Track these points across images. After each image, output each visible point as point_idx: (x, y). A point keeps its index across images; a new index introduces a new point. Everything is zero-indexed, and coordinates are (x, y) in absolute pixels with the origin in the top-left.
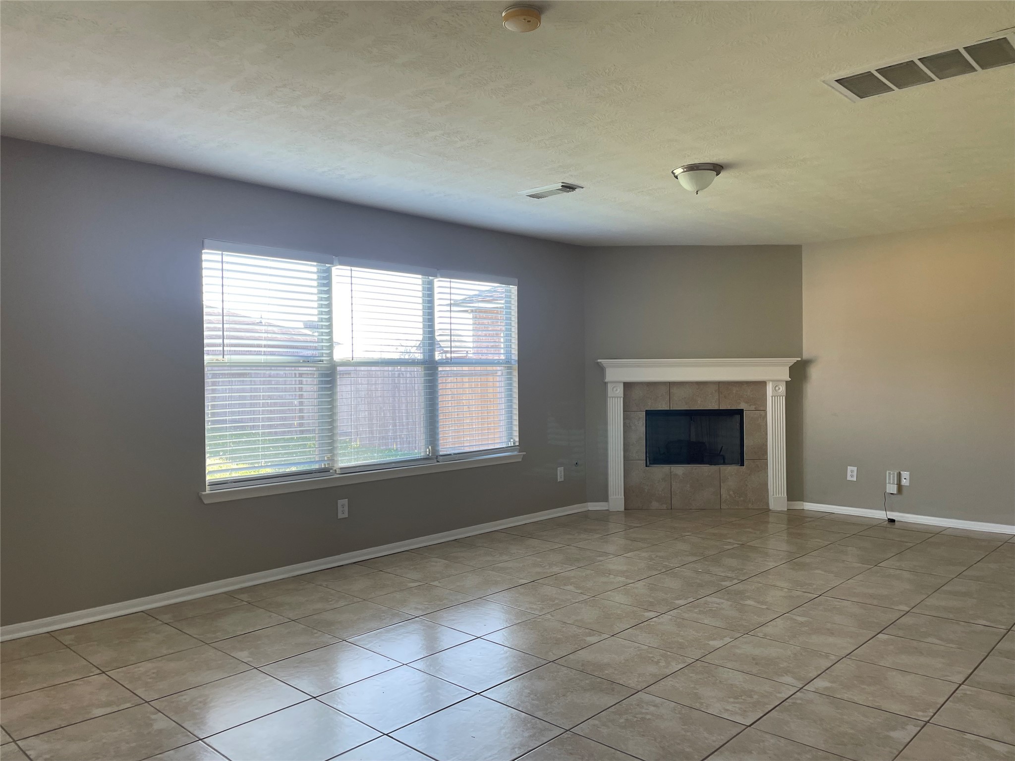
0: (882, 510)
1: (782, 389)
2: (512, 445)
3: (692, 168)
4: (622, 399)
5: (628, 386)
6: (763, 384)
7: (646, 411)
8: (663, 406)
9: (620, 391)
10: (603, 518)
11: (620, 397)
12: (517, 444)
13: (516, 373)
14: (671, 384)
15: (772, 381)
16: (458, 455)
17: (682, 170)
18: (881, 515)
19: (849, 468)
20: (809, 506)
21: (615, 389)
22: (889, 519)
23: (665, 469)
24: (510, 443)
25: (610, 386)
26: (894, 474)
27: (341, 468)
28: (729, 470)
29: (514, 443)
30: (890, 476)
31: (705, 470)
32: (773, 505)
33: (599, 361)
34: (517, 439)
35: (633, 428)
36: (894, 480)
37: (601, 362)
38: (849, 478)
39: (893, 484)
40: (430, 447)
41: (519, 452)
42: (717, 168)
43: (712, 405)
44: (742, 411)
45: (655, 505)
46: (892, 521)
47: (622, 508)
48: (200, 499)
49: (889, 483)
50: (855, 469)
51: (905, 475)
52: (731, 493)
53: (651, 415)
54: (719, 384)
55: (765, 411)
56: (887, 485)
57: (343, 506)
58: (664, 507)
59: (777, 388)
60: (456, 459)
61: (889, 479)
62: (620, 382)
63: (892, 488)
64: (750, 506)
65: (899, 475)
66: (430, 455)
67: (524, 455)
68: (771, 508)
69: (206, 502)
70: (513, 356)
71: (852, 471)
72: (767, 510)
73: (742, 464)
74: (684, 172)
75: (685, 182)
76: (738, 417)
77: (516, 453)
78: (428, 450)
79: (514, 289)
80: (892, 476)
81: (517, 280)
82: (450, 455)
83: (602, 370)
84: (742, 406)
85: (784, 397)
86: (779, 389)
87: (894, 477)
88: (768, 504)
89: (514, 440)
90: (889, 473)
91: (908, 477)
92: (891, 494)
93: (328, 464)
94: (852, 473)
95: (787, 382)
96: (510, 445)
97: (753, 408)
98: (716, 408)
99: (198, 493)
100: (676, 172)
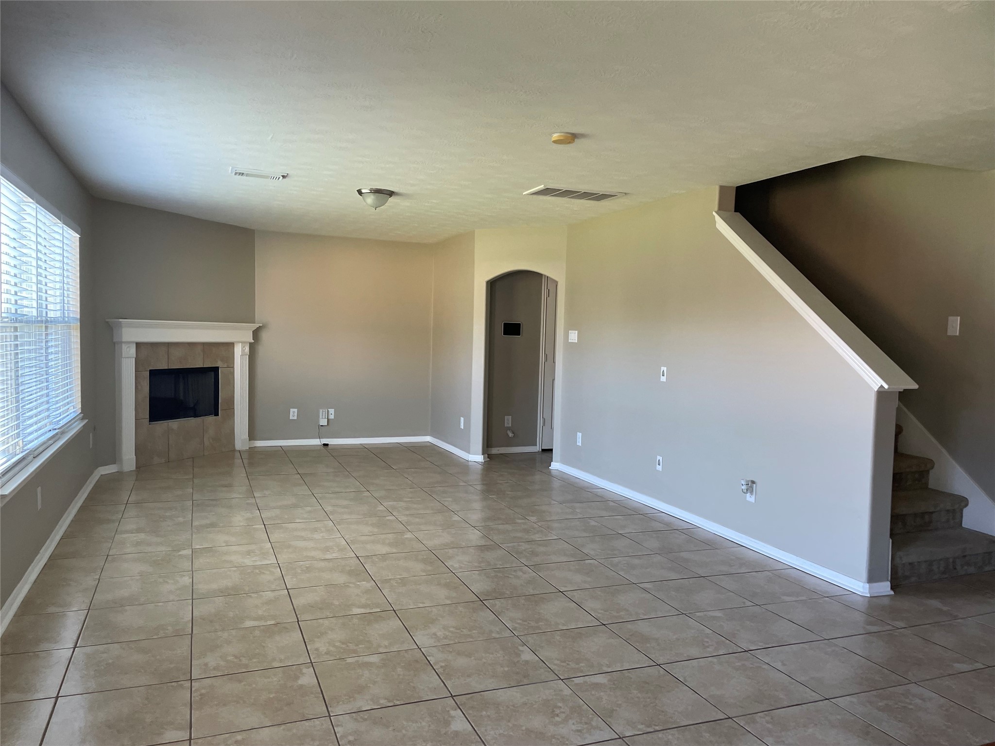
0: (317, 438)
1: (247, 349)
2: (78, 413)
4: (134, 359)
5: (138, 345)
6: (230, 345)
7: (151, 371)
8: (163, 365)
9: (133, 351)
10: (118, 477)
12: (81, 411)
14: (169, 345)
15: (239, 342)
18: (316, 442)
19: (292, 410)
21: (128, 349)
22: (323, 444)
23: (164, 425)
25: (124, 347)
26: (325, 411)
28: (211, 419)
30: (323, 413)
31: (191, 422)
32: (238, 445)
33: (120, 320)
34: (80, 406)
35: (141, 386)
36: (325, 415)
37: (121, 322)
38: (292, 418)
39: (325, 418)
41: (83, 422)
42: (388, 193)
43: (199, 364)
44: (217, 368)
45: (156, 460)
46: (326, 445)
47: (134, 468)
49: (322, 418)
50: (296, 410)
51: (331, 411)
52: (211, 440)
53: (153, 373)
54: (204, 344)
55: (234, 368)
56: (321, 420)
58: (163, 460)
59: (243, 348)
61: (322, 416)
62: (132, 342)
63: (323, 422)
64: (223, 449)
65: (329, 411)
68: (236, 448)
70: (77, 313)
71: (294, 412)
72: (234, 451)
73: (217, 414)
76: (213, 373)
79: (78, 238)
84: (219, 364)
85: (247, 356)
86: (245, 349)
87: (326, 413)
88: (234, 446)
90: (323, 411)
91: (333, 414)
92: (323, 426)
94: (293, 414)
95: (251, 344)
97: (225, 365)
98: (201, 366)
100: (363, 191)
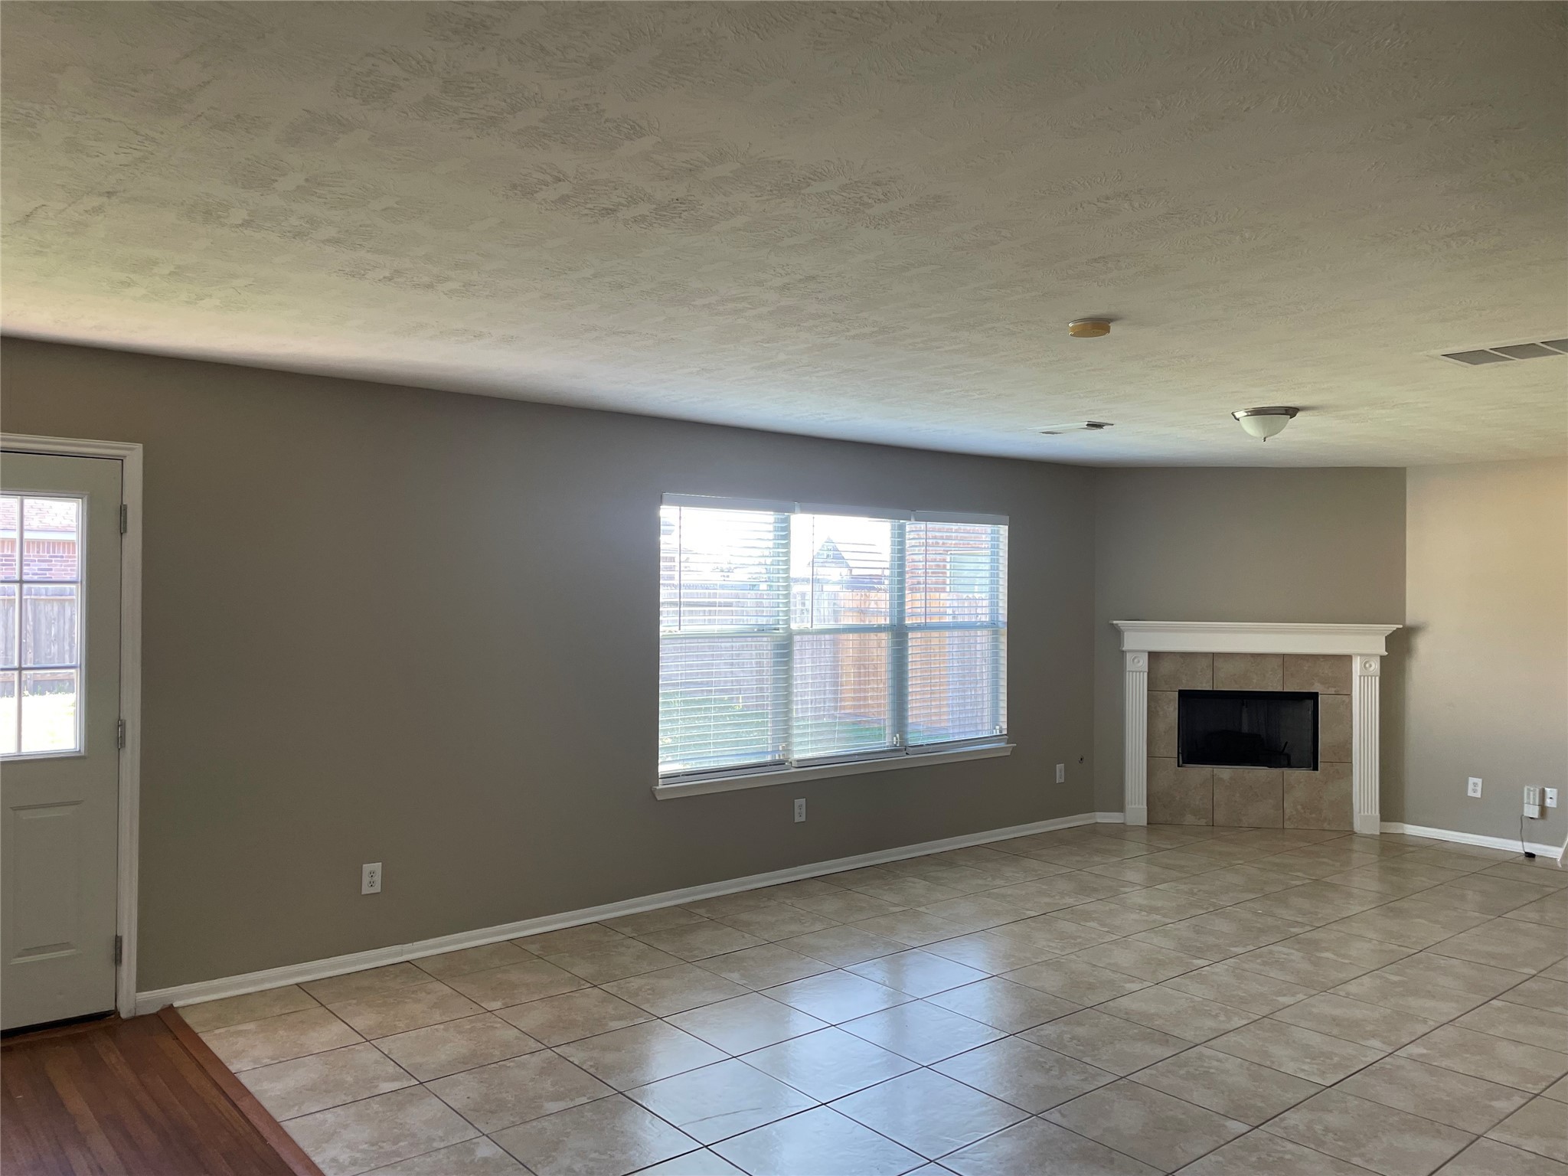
0: (1517, 840)
1: (1375, 666)
2: (998, 734)
3: (1258, 412)
4: (1146, 674)
5: (1154, 656)
6: (1347, 659)
7: (1180, 691)
8: (1204, 685)
9: (1143, 663)
10: (1119, 833)
11: (1144, 672)
12: (1005, 732)
13: (1004, 639)
14: (1214, 656)
15: (1361, 655)
16: (932, 746)
17: (1246, 414)
18: (1517, 847)
19: (1472, 780)
20: (1412, 830)
21: (1136, 660)
22: (1526, 853)
23: (1204, 771)
24: (994, 731)
25: (1129, 657)
26: (1534, 791)
27: (798, 761)
28: (1296, 776)
29: (1001, 732)
30: (1529, 794)
31: (1259, 774)
32: (1359, 826)
33: (1115, 622)
34: (1005, 726)
35: (1161, 713)
36: (1534, 799)
37: (1117, 624)
38: (1470, 793)
39: (1534, 804)
40: (898, 735)
41: (1008, 743)
42: (1291, 412)
43: (1274, 686)
44: (1316, 694)
45: (1189, 819)
46: (1530, 856)
47: (1145, 823)
48: (653, 794)
49: (1529, 803)
50: (1479, 781)
51: (1551, 792)
52: (1299, 807)
53: (1185, 696)
54: (1284, 657)
55: (1350, 695)
56: (1526, 805)
57: (800, 806)
58: (1203, 822)
59: (1367, 665)
60: (930, 751)
61: (1528, 798)
62: (1143, 651)
63: (1532, 811)
64: (1326, 826)
65: (1543, 793)
66: (898, 745)
67: (1013, 747)
68: (1355, 830)
69: (659, 798)
70: (1000, 616)
71: (1475, 784)
72: (1351, 833)
73: (1316, 768)
74: (1248, 416)
75: (1250, 427)
76: (1310, 703)
77: (1002, 745)
78: (895, 738)
79: (1004, 530)
80: (1532, 793)
81: (1007, 518)
82: (922, 745)
83: (1118, 633)
84: (1317, 688)
85: (1377, 678)
86: (1371, 666)
87: (1534, 795)
88: (1351, 824)
89: (1001, 728)
90: (1529, 790)
91: (1555, 797)
92: (1531, 818)
93: (784, 755)
94: (1475, 787)
95: (1382, 657)
96: (995, 734)
97: (1332, 690)
98: (1277, 688)
99: (651, 788)
100: (1238, 415)
